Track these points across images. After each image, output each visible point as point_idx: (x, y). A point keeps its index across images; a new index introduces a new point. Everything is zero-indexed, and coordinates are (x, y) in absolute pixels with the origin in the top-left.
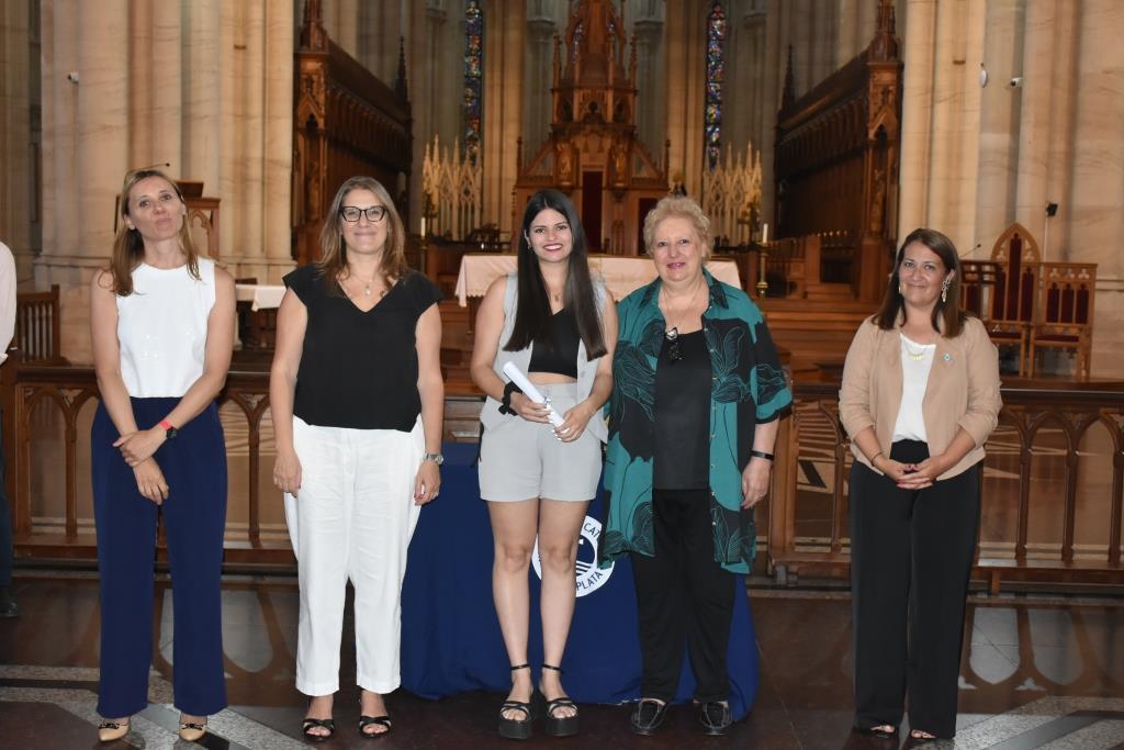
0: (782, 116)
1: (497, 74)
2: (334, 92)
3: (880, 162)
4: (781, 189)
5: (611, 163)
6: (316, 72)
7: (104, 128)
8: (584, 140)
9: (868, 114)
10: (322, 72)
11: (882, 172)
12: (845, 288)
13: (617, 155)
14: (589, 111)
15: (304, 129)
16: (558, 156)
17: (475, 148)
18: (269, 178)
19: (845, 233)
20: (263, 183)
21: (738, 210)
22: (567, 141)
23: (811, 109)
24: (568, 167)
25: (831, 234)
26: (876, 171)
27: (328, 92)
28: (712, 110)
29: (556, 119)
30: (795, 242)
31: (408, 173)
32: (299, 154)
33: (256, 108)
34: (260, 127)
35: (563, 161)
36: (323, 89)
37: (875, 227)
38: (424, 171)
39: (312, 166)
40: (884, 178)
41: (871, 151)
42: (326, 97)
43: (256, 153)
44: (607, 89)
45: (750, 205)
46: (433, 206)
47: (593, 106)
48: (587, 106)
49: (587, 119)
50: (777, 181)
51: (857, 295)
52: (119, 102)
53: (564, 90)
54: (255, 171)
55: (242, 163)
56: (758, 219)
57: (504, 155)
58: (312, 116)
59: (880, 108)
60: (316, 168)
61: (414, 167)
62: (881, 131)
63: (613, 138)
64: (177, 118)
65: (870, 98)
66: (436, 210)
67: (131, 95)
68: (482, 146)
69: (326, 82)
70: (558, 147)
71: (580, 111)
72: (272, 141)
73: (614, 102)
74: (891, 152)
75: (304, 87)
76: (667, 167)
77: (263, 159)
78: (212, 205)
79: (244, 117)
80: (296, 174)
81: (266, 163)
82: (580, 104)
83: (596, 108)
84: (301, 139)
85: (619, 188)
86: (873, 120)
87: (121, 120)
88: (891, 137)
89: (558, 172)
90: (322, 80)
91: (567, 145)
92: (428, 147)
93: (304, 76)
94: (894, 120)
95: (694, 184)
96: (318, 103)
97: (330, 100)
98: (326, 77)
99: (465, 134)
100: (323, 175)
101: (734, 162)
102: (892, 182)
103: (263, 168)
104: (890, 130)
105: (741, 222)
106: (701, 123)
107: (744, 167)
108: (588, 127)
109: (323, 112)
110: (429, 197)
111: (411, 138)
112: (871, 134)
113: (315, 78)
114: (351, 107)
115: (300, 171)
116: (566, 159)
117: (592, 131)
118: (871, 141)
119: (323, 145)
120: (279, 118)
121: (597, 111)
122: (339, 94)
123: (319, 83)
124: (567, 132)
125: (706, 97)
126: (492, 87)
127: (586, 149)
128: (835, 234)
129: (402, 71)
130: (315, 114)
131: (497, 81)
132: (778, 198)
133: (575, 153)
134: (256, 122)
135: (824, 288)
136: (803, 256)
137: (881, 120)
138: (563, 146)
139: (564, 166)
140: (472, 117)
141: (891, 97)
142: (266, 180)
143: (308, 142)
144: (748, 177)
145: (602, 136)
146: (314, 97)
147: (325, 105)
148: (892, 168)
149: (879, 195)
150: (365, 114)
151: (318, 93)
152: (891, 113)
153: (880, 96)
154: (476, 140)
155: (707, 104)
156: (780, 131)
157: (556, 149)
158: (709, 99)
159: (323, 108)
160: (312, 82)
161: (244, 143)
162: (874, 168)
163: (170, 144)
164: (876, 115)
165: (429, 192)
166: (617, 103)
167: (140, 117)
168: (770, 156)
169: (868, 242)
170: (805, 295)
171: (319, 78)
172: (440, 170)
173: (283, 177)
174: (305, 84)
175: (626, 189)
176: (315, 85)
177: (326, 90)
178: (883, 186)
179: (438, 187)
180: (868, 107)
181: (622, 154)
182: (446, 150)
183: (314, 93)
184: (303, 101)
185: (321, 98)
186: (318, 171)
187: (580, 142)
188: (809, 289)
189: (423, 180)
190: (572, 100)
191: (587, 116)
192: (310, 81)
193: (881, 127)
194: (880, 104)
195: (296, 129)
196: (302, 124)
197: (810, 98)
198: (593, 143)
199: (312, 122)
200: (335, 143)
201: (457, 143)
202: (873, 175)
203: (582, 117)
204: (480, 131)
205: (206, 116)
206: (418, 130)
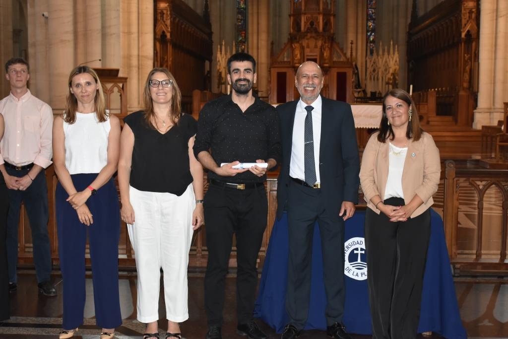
0: (412, 26)
1: (255, 7)
2: (174, 19)
3: (468, 50)
4: (411, 65)
5: (322, 54)
6: (166, 8)
7: (62, 41)
8: (307, 41)
9: (461, 25)
10: (169, 9)
11: (469, 55)
12: (449, 118)
13: (324, 50)
14: (309, 26)
15: (160, 39)
16: (293, 50)
17: (243, 47)
18: (142, 65)
19: (448, 88)
20: (139, 68)
21: (385, 77)
22: (298, 42)
23: (427, 22)
24: (299, 56)
25: (440, 89)
26: (466, 55)
27: (172, 19)
28: (370, 24)
29: (292, 31)
30: (421, 94)
31: (211, 61)
32: (157, 52)
33: (134, 29)
34: (137, 39)
35: (296, 53)
36: (169, 18)
37: (465, 85)
38: (218, 60)
39: (163, 58)
40: (470, 58)
41: (463, 44)
42: (171, 21)
43: (135, 52)
44: (319, 14)
45: (393, 74)
46: (223, 78)
47: (312, 24)
48: (308, 24)
49: (308, 31)
50: (408, 61)
51: (456, 121)
52: (69, 27)
53: (296, 15)
54: (134, 62)
55: (128, 57)
56: (397, 82)
57: (259, 51)
58: (164, 32)
59: (468, 21)
60: (166, 60)
61: (213, 58)
62: (468, 34)
63: (322, 40)
64: (99, 35)
65: (462, 16)
66: (224, 80)
67: (75, 23)
68: (248, 45)
69: (171, 14)
70: (293, 46)
71: (305, 26)
72: (143, 46)
73: (323, 21)
74: (474, 44)
75: (159, 17)
76: (351, 55)
77: (139, 55)
78: (123, 80)
79: (129, 33)
80: (156, 63)
81: (140, 58)
82: (305, 22)
83: (313, 25)
84: (158, 44)
85: (326, 67)
86: (464, 28)
87: (70, 37)
88: (474, 36)
89: (293, 59)
90: (169, 13)
91: (298, 44)
92: (219, 47)
93: (159, 11)
94: (476, 27)
95: (362, 63)
96: (166, 25)
97: (172, 23)
98: (170, 11)
99: (238, 39)
100: (170, 63)
101: (384, 51)
102: (475, 61)
103: (139, 60)
104: (473, 32)
105: (388, 83)
106: (365, 31)
107: (389, 54)
108: (309, 35)
109: (169, 29)
110: (221, 73)
111: (212, 42)
112: (463, 35)
113: (165, 12)
114: (183, 26)
115: (158, 61)
116: (297, 52)
117: (311, 37)
118: (463, 39)
119: (170, 48)
120: (146, 33)
121: (314, 26)
122: (177, 20)
123: (167, 14)
124: (298, 37)
125: (367, 16)
126: (252, 14)
127: (308, 47)
128: (442, 89)
129: (207, 7)
130: (165, 31)
131: (255, 11)
132: (409, 70)
133: (302, 48)
134: (135, 36)
135: (438, 118)
136: (427, 102)
137: (468, 28)
138: (296, 45)
139: (297, 55)
140: (242, 30)
141: (474, 15)
142: (140, 67)
143: (161, 46)
144: (391, 59)
145: (316, 39)
146: (164, 22)
147: (171, 25)
148: (475, 53)
149: (468, 68)
150: (189, 30)
151: (167, 20)
152: (474, 24)
153: (468, 15)
154: (244, 42)
155: (368, 20)
156: (410, 35)
157: (292, 46)
158: (369, 18)
159: (169, 28)
160: (164, 14)
161: (129, 46)
162: (464, 54)
163: (96, 49)
164: (465, 25)
165: (220, 71)
166: (325, 21)
167: (80, 35)
168: (403, 48)
169: (462, 93)
170: (428, 122)
171: (167, 12)
172: (225, 59)
173: (149, 65)
174: (159, 15)
175: (330, 67)
176: (165, 16)
177: (171, 18)
178: (470, 63)
179: (224, 68)
180: (461, 20)
181: (327, 49)
182: (228, 48)
183: (165, 19)
184: (159, 24)
185: (168, 22)
186: (167, 61)
187: (305, 43)
188: (430, 119)
189: (217, 64)
190: (301, 21)
191: (308, 28)
192: (162, 13)
193: (468, 31)
194: (467, 19)
195: (155, 39)
196: (158, 37)
197: (426, 17)
198: (312, 43)
199: (163, 35)
200: (175, 46)
201: (234, 44)
202: (464, 57)
203: (306, 30)
204: (246, 38)
205: (114, 34)
206: (215, 38)
